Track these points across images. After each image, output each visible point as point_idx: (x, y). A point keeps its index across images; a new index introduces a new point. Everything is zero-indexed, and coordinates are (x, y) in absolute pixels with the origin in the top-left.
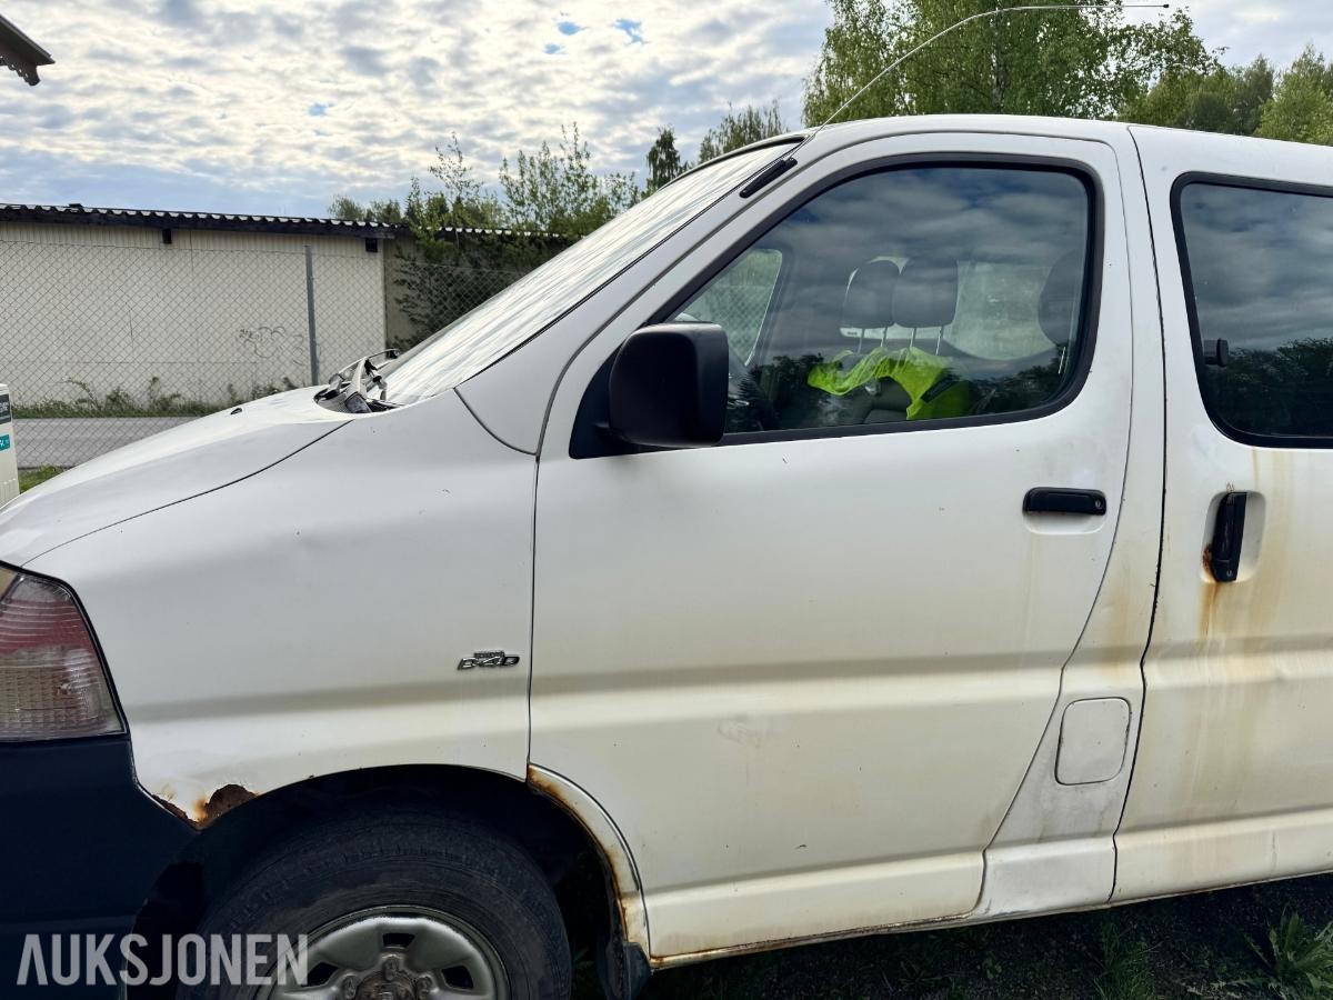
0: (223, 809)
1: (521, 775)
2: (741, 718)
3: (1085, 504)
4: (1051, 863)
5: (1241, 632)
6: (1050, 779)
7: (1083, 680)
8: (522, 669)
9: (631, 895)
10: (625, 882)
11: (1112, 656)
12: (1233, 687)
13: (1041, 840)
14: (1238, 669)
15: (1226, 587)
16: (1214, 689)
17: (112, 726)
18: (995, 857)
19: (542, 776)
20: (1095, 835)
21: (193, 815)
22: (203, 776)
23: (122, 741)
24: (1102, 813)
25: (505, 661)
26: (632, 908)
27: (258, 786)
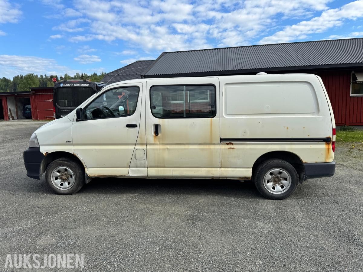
0: (47, 154)
1: (72, 153)
2: (95, 149)
3: (134, 126)
4: (138, 170)
5: (161, 142)
6: (135, 159)
7: (138, 147)
8: (72, 143)
9: (86, 168)
10: (85, 167)
11: (142, 144)
12: (160, 149)
13: (137, 167)
14: (161, 147)
15: (157, 136)
16: (157, 149)
17: (39, 146)
18: (130, 169)
19: (74, 154)
20: (144, 167)
21: (44, 154)
22: (45, 151)
23: (39, 147)
24: (144, 164)
25: (69, 142)
26: (86, 169)
27: (49, 152)
